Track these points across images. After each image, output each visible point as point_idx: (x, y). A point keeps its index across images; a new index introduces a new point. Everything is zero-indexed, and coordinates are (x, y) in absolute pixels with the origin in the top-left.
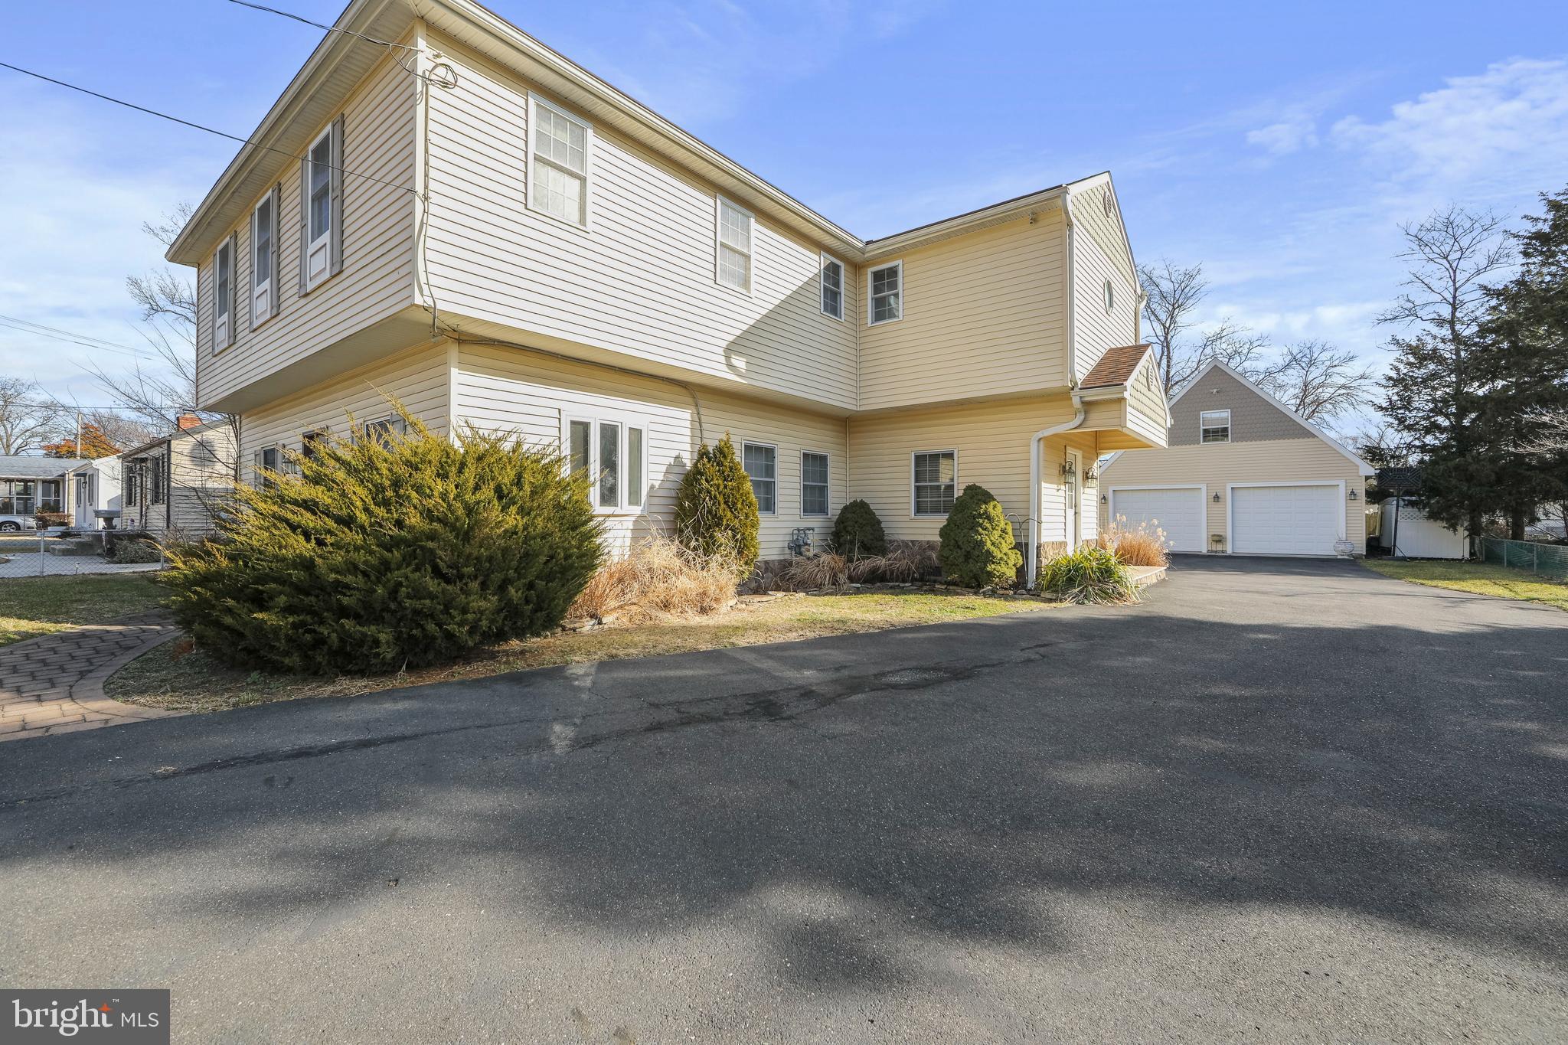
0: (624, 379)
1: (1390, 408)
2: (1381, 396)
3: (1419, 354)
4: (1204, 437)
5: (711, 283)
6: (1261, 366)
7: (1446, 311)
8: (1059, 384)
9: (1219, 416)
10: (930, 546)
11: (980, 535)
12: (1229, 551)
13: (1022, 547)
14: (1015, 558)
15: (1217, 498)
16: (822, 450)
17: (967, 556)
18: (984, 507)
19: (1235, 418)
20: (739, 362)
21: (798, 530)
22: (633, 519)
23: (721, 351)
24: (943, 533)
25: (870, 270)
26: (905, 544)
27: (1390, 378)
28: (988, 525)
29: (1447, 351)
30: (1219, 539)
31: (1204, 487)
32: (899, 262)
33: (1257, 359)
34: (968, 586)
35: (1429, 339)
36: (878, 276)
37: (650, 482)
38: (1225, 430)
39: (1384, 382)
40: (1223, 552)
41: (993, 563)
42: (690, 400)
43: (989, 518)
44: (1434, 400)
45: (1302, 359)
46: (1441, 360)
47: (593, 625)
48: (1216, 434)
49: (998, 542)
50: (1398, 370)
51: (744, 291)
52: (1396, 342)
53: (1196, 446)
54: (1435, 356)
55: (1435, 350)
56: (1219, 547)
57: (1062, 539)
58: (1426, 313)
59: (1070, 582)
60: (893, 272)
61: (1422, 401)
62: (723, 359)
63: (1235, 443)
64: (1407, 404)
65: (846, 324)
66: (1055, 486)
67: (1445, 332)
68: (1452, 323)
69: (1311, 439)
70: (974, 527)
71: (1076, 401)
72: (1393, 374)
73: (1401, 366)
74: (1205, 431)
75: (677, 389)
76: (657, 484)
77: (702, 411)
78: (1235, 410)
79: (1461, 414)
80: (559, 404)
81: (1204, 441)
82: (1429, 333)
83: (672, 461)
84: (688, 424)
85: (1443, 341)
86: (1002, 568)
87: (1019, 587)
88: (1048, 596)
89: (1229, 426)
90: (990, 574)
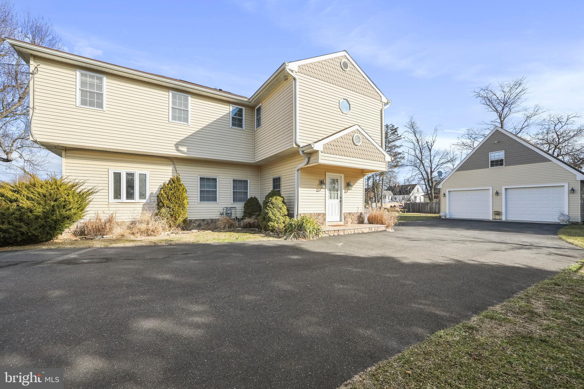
0: (139, 157)
4: (491, 164)
5: (168, 122)
8: (292, 146)
9: (499, 155)
11: (268, 210)
12: (504, 219)
15: (497, 193)
16: (246, 178)
18: (271, 199)
19: (507, 155)
20: (184, 149)
21: (227, 208)
22: (143, 204)
23: (173, 145)
25: (256, 109)
28: (271, 206)
30: (498, 213)
31: (491, 189)
32: (261, 104)
37: (151, 192)
38: (502, 160)
40: (500, 219)
41: (272, 221)
42: (171, 163)
43: (273, 204)
47: (100, 238)
48: (498, 163)
51: (186, 123)
53: (487, 169)
56: (498, 217)
57: (324, 212)
60: (260, 108)
62: (174, 148)
63: (507, 167)
65: (246, 130)
66: (316, 190)
69: (548, 163)
71: (301, 153)
74: (492, 162)
75: (165, 160)
76: (154, 192)
77: (176, 166)
78: (507, 151)
80: (108, 167)
81: (491, 166)
83: (162, 184)
84: (171, 171)
89: (504, 158)
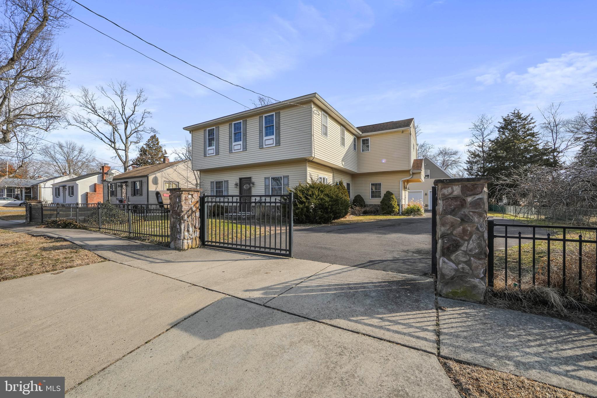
0: (325, 167)
1: (468, 170)
2: (466, 166)
3: (475, 155)
4: (427, 178)
5: (340, 146)
6: (432, 154)
7: (481, 144)
8: (408, 169)
10: (378, 205)
11: (391, 202)
12: (429, 209)
13: (399, 205)
14: (398, 208)
15: (426, 194)
16: (349, 182)
17: (388, 207)
18: (391, 196)
19: (431, 172)
20: (344, 163)
23: (341, 161)
24: (381, 202)
25: (361, 139)
26: (370, 205)
27: (467, 161)
28: (393, 200)
29: (481, 154)
31: (423, 191)
32: (369, 138)
33: (431, 152)
34: (388, 214)
35: (477, 151)
36: (363, 140)
39: (466, 162)
41: (394, 208)
42: (332, 172)
43: (393, 198)
44: (478, 168)
45: (444, 153)
46: (480, 157)
49: (394, 203)
50: (469, 159)
51: (344, 147)
52: (469, 151)
54: (478, 155)
55: (478, 154)
58: (476, 144)
59: (412, 212)
60: (367, 140)
61: (475, 167)
62: (341, 163)
63: (431, 179)
64: (472, 169)
65: (357, 152)
67: (481, 149)
68: (482, 147)
70: (390, 200)
71: (411, 173)
72: (468, 160)
73: (470, 158)
74: (427, 176)
75: (331, 169)
77: (334, 174)
79: (484, 172)
80: (318, 174)
82: (477, 149)
84: (332, 177)
85: (480, 152)
86: (396, 209)
87: (398, 214)
88: (407, 215)
89: (429, 174)
90: (394, 211)
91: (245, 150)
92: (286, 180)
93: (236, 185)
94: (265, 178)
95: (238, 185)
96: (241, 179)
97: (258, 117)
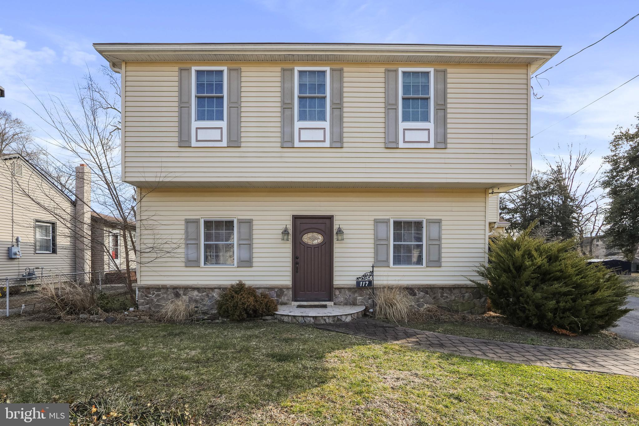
91: (338, 145)
92: (434, 228)
93: (285, 232)
94: (377, 222)
95: (291, 232)
96: (296, 218)
97: (382, 70)
